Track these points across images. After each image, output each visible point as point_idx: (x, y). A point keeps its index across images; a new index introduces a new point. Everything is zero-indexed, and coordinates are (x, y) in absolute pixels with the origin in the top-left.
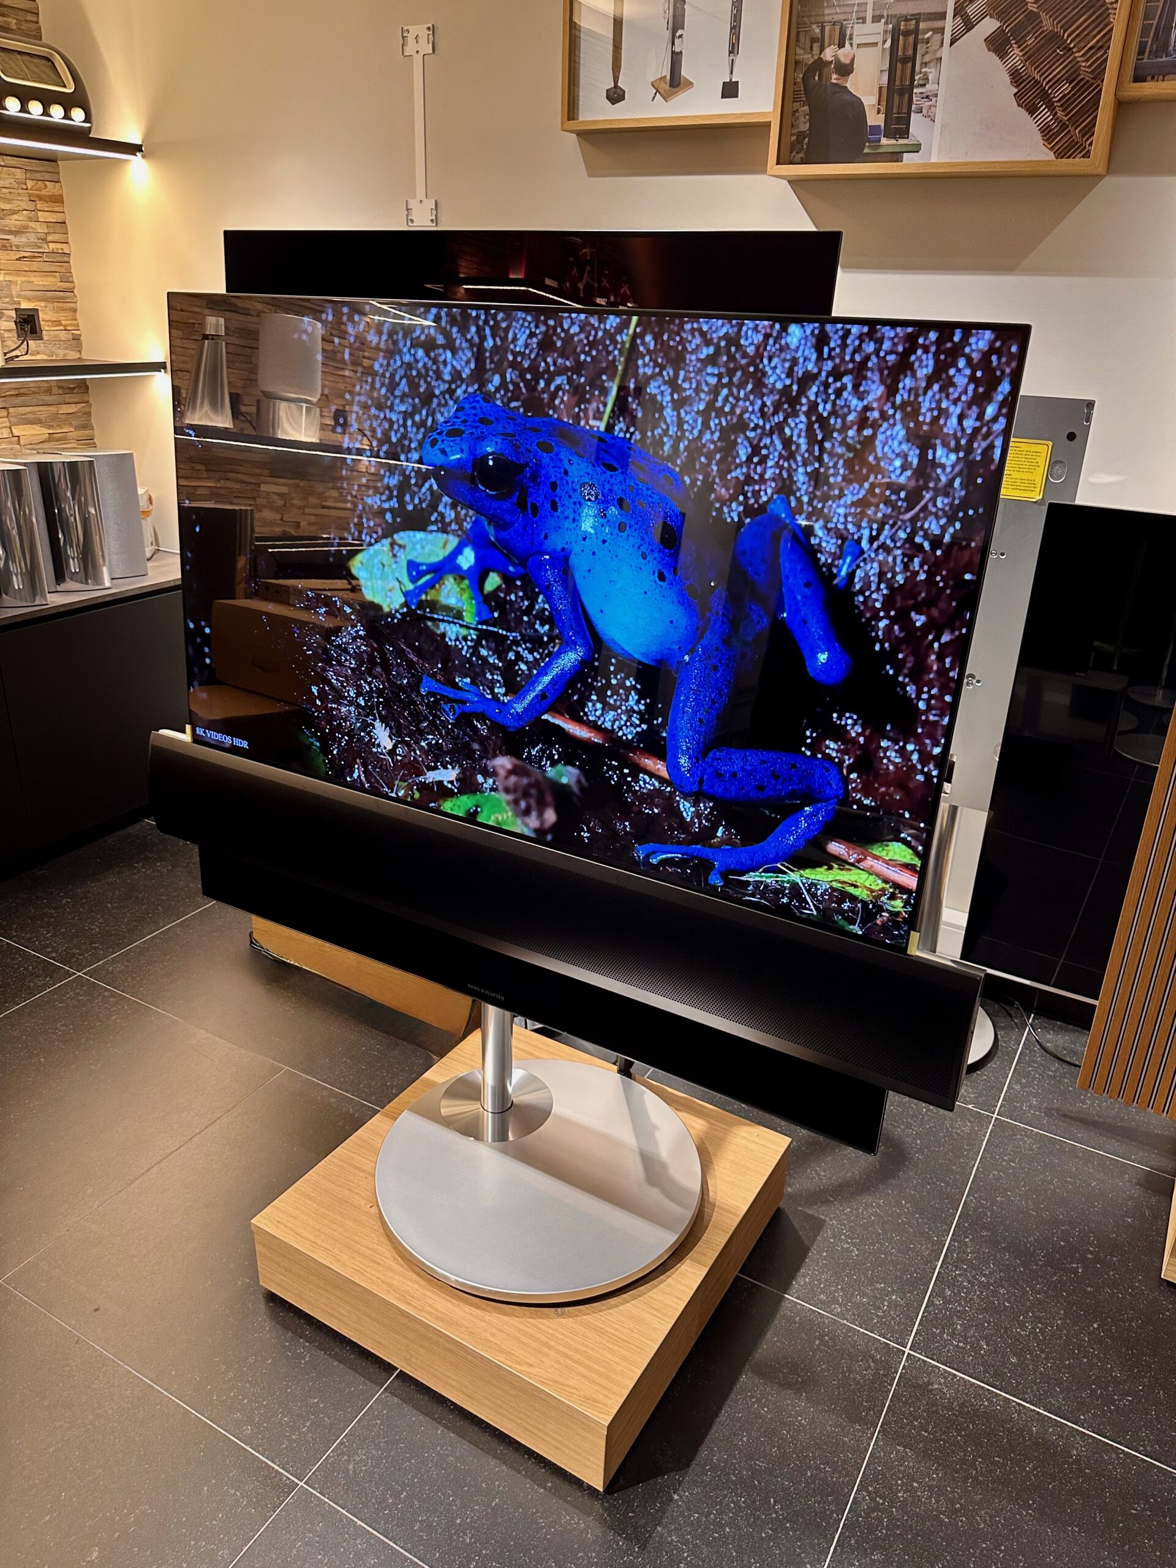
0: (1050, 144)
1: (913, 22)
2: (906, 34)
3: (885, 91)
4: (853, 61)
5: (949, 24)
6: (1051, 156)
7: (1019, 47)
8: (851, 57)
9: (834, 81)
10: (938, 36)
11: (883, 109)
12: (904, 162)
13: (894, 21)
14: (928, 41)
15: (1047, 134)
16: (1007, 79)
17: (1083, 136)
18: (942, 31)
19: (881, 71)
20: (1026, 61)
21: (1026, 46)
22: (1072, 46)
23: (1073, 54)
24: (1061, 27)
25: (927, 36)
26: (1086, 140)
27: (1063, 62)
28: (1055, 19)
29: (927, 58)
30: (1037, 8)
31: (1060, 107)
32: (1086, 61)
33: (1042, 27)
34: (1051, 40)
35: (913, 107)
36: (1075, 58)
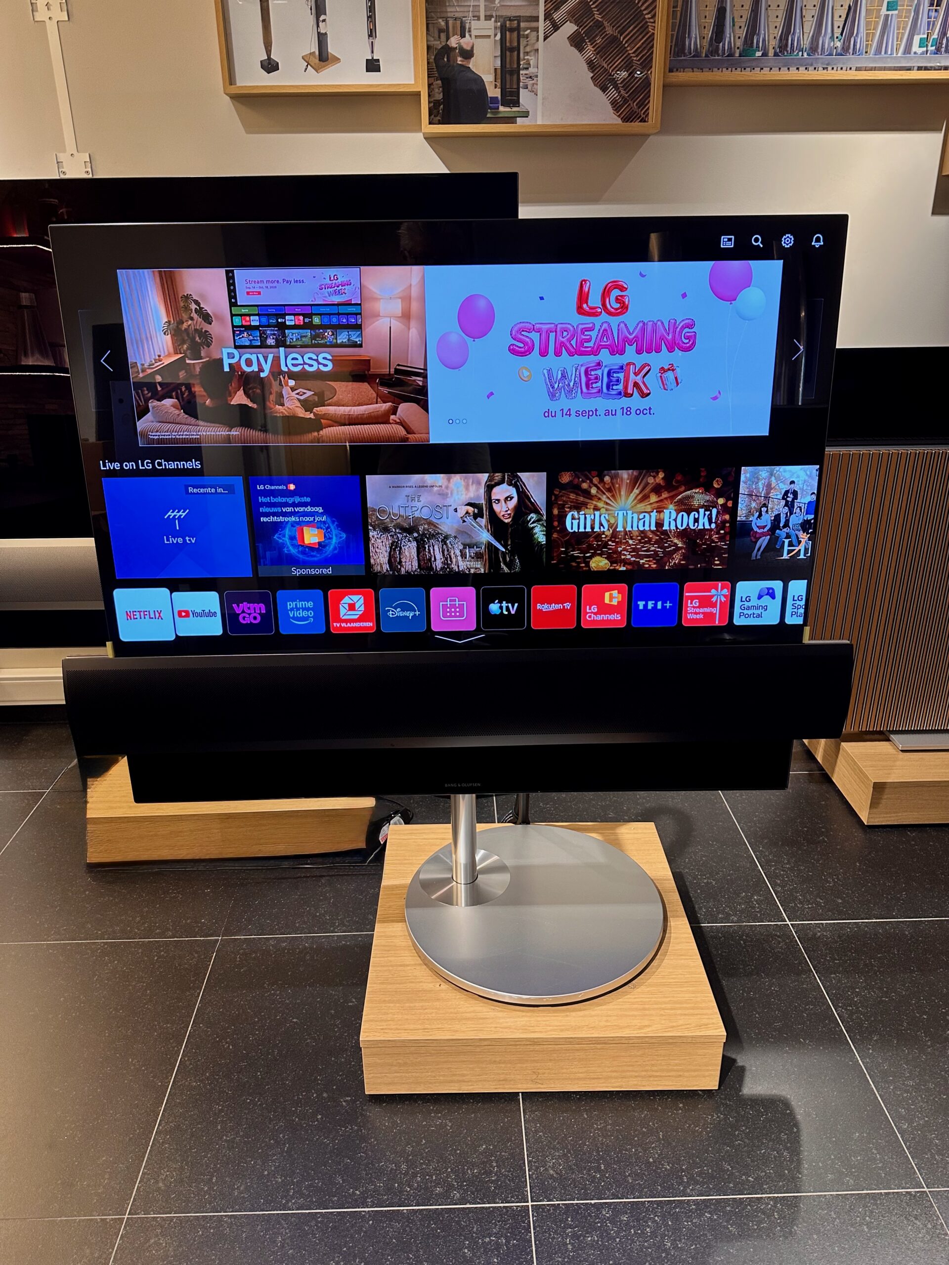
0: (617, 112)
1: (516, 22)
2: (511, 30)
3: (499, 72)
4: (472, 47)
5: (542, 24)
6: (619, 121)
7: (591, 44)
8: (471, 44)
9: (460, 63)
10: (534, 33)
11: (499, 84)
12: (518, 124)
13: (501, 20)
14: (527, 36)
15: (615, 105)
16: (585, 66)
17: (639, 108)
18: (536, 30)
19: (495, 57)
20: (597, 54)
21: (597, 44)
22: (626, 45)
23: (627, 51)
24: (618, 32)
25: (526, 33)
26: (641, 110)
27: (622, 56)
28: (613, 27)
29: (528, 49)
30: (601, 18)
31: (622, 87)
32: (637, 56)
33: (605, 31)
34: (614, 40)
35: (521, 84)
36: (629, 54)
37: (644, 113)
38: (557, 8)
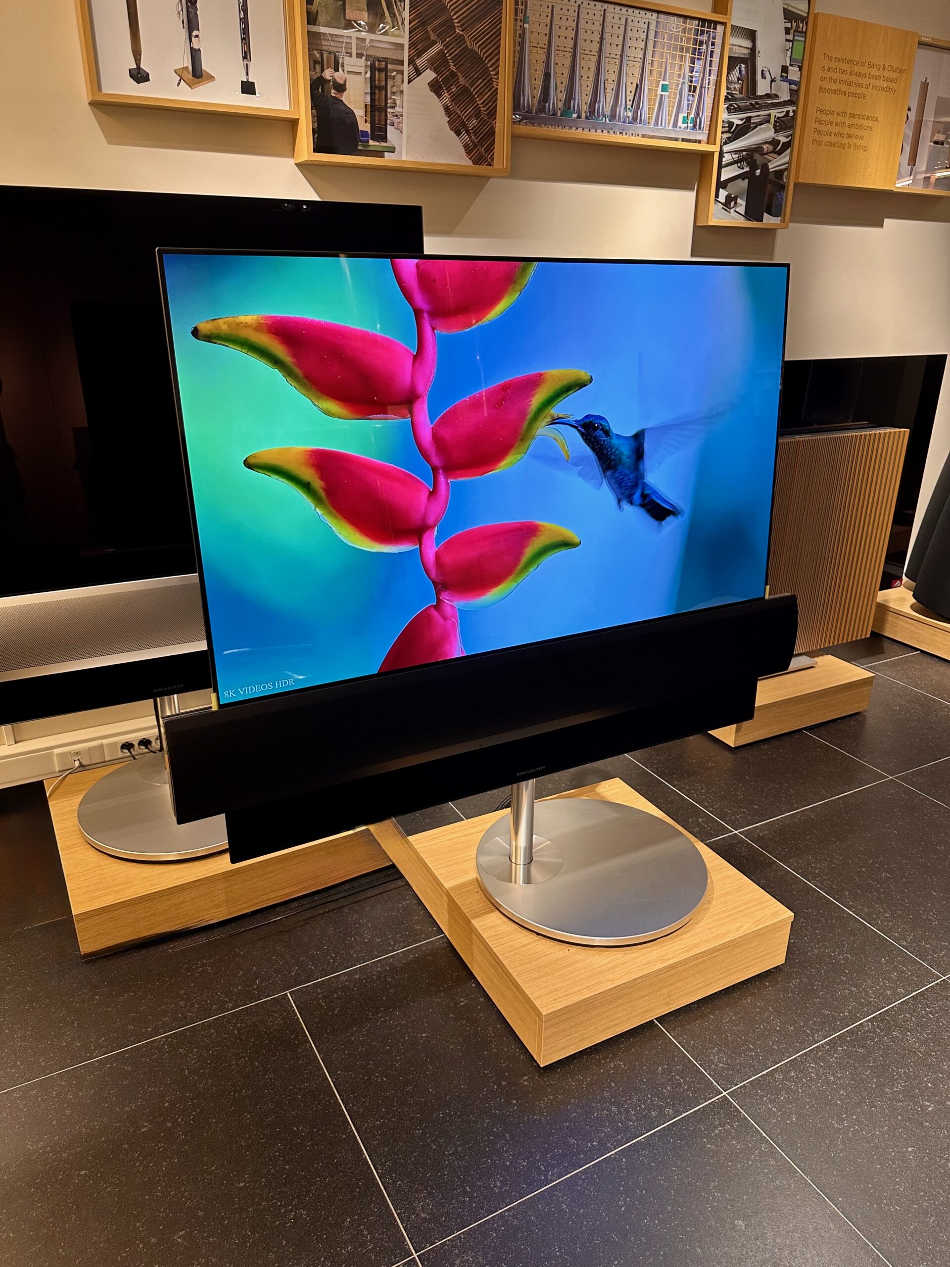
0: (469, 155)
1: (384, 63)
2: (380, 70)
3: (369, 108)
4: (345, 82)
5: (406, 69)
6: (470, 163)
7: (448, 92)
8: (344, 79)
9: (333, 95)
10: (399, 76)
11: (369, 120)
12: (385, 158)
13: (371, 59)
14: (393, 78)
15: (468, 149)
16: (443, 111)
17: (486, 152)
18: (402, 72)
19: (365, 93)
20: (453, 101)
21: (452, 92)
22: (476, 96)
23: (477, 101)
24: (470, 84)
25: (393, 74)
26: (488, 155)
27: (472, 105)
28: (465, 79)
29: (394, 90)
30: (456, 69)
31: (473, 133)
32: (484, 107)
33: (459, 82)
34: (465, 91)
35: (388, 121)
36: (478, 104)
37: (490, 158)
38: (419, 55)
